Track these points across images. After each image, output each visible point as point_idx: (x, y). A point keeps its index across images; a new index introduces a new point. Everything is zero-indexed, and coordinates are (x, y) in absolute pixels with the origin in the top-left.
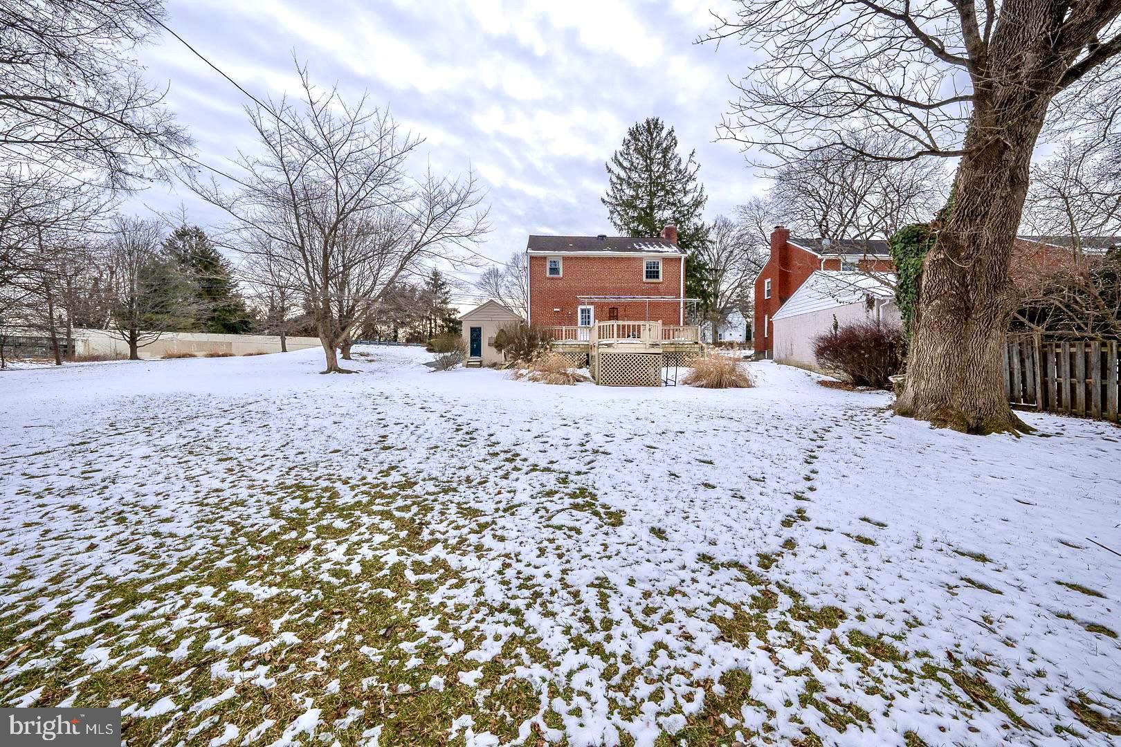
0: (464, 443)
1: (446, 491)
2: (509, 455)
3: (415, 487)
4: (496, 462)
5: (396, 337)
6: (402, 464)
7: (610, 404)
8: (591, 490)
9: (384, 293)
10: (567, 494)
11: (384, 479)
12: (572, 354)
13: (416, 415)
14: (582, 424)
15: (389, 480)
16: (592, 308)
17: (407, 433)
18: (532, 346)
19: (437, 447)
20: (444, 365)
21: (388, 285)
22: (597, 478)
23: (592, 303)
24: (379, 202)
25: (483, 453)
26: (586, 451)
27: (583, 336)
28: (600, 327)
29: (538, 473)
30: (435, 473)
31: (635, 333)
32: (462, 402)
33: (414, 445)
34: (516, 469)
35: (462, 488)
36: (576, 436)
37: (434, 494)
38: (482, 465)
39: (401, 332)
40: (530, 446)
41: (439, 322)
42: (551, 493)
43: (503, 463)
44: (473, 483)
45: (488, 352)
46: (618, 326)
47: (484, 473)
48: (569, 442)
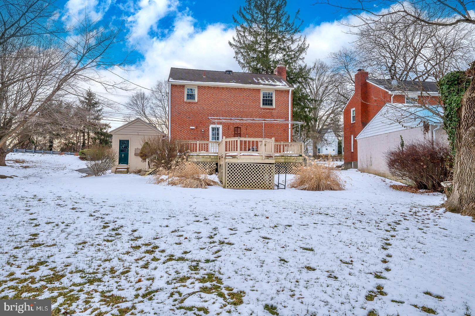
0: (110, 238)
1: (91, 282)
2: (149, 248)
3: (62, 280)
4: (138, 254)
5: (51, 146)
6: (52, 259)
7: (234, 203)
8: (217, 275)
9: (41, 109)
10: (197, 279)
11: (32, 274)
12: (205, 164)
13: (67, 215)
14: (211, 220)
15: (37, 275)
16: (220, 127)
17: (57, 231)
18: (172, 156)
19: (85, 243)
20: (96, 172)
21: (45, 102)
22: (222, 265)
23: (220, 123)
24: (38, 31)
25: (127, 246)
26: (214, 242)
27: (214, 149)
28: (226, 142)
29: (173, 262)
30: (82, 266)
31: (254, 147)
32: (110, 203)
33: (64, 242)
34: (155, 259)
35: (106, 278)
36: (206, 231)
37: (80, 284)
38: (126, 257)
39: (56, 142)
40: (168, 239)
41: (92, 134)
42: (184, 279)
43: (144, 255)
44: (117, 273)
45: (135, 161)
46: (241, 141)
47: (127, 264)
48: (200, 235)
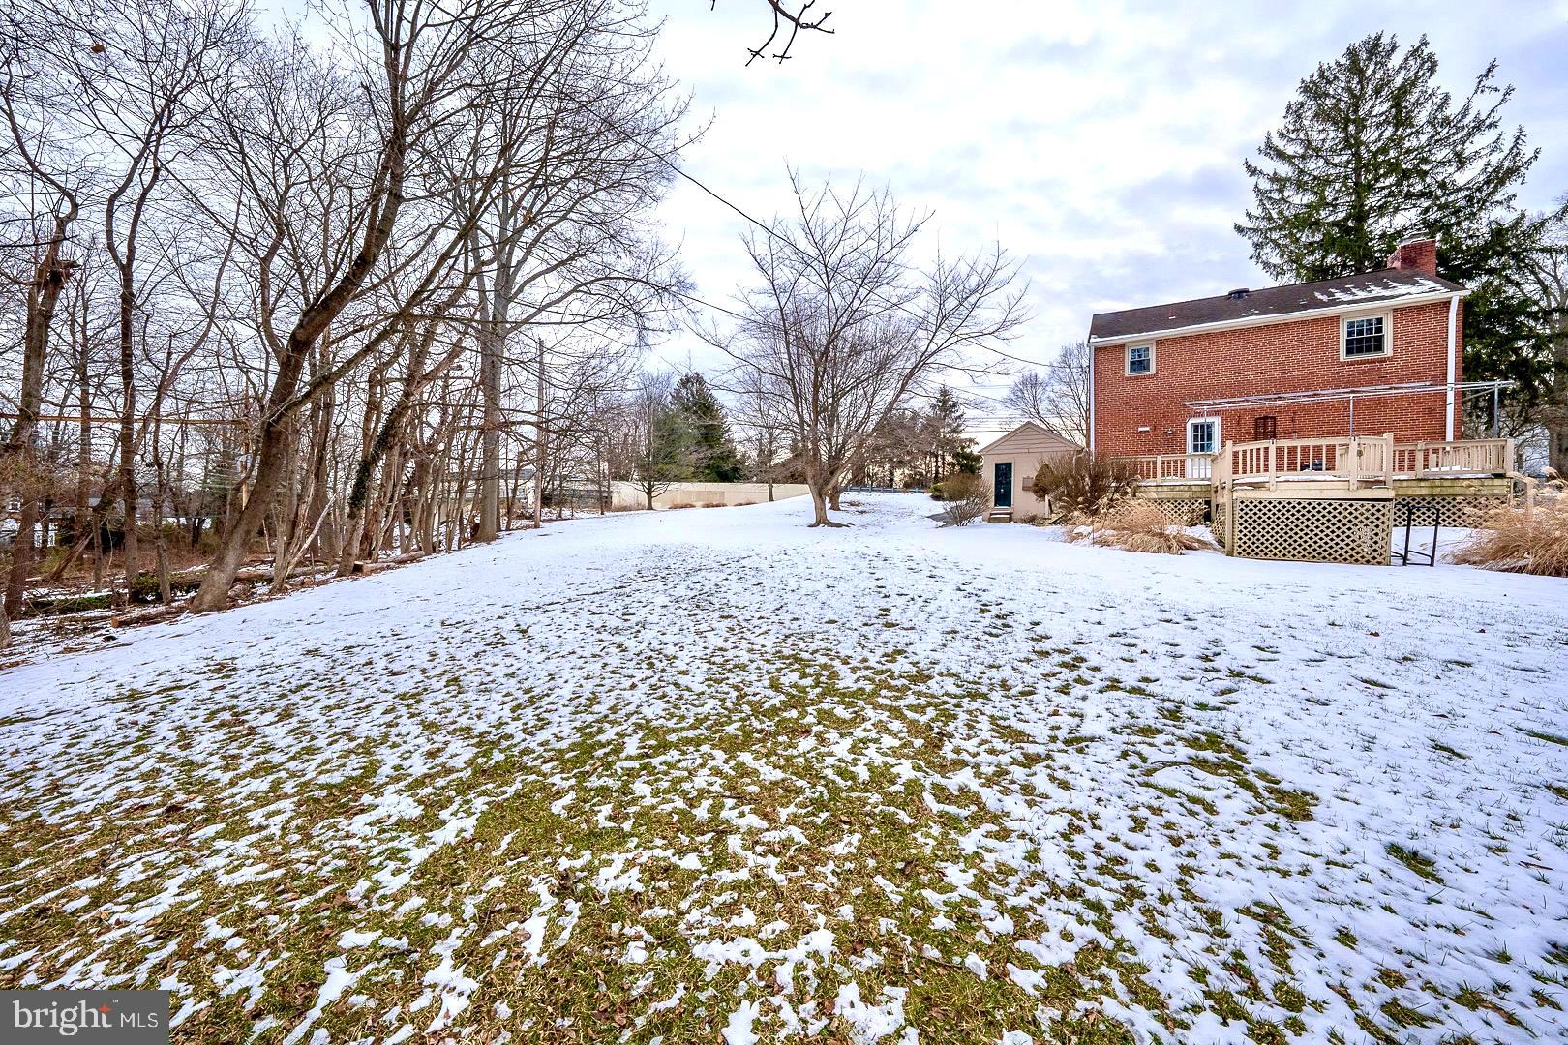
0: (994, 631)
1: (973, 696)
2: (1067, 658)
3: (931, 683)
4: (1047, 666)
5: (891, 480)
6: (910, 649)
7: (1261, 591)
8: (1231, 740)
9: (879, 427)
10: (1180, 739)
11: (889, 665)
12: (1177, 502)
13: (922, 585)
14: (1201, 621)
15: (896, 667)
16: (1216, 421)
17: (913, 608)
18: (1098, 488)
19: (956, 632)
20: (957, 518)
21: (885, 413)
22: (1243, 722)
23: (1217, 413)
24: (876, 310)
25: (1025, 650)
26: (1214, 670)
27: (1197, 470)
28: (1235, 454)
29: (1120, 694)
30: (956, 669)
31: (1325, 461)
32: (986, 571)
33: (925, 626)
34: (1080, 681)
35: (996, 695)
36: (1191, 645)
37: (956, 696)
38: (1024, 667)
39: (898, 474)
40: (1104, 648)
41: (949, 458)
42: (1147, 731)
43: (1058, 669)
44: (1013, 692)
45: (1023, 500)
46: (1280, 450)
47: (1028, 680)
48: (1178, 651)
